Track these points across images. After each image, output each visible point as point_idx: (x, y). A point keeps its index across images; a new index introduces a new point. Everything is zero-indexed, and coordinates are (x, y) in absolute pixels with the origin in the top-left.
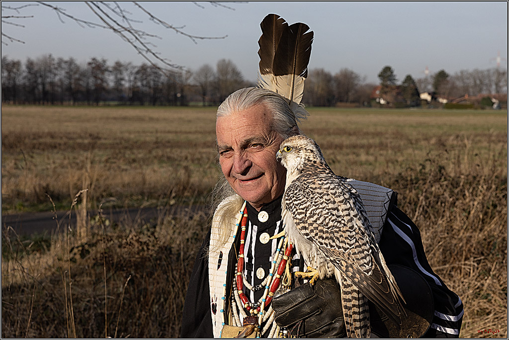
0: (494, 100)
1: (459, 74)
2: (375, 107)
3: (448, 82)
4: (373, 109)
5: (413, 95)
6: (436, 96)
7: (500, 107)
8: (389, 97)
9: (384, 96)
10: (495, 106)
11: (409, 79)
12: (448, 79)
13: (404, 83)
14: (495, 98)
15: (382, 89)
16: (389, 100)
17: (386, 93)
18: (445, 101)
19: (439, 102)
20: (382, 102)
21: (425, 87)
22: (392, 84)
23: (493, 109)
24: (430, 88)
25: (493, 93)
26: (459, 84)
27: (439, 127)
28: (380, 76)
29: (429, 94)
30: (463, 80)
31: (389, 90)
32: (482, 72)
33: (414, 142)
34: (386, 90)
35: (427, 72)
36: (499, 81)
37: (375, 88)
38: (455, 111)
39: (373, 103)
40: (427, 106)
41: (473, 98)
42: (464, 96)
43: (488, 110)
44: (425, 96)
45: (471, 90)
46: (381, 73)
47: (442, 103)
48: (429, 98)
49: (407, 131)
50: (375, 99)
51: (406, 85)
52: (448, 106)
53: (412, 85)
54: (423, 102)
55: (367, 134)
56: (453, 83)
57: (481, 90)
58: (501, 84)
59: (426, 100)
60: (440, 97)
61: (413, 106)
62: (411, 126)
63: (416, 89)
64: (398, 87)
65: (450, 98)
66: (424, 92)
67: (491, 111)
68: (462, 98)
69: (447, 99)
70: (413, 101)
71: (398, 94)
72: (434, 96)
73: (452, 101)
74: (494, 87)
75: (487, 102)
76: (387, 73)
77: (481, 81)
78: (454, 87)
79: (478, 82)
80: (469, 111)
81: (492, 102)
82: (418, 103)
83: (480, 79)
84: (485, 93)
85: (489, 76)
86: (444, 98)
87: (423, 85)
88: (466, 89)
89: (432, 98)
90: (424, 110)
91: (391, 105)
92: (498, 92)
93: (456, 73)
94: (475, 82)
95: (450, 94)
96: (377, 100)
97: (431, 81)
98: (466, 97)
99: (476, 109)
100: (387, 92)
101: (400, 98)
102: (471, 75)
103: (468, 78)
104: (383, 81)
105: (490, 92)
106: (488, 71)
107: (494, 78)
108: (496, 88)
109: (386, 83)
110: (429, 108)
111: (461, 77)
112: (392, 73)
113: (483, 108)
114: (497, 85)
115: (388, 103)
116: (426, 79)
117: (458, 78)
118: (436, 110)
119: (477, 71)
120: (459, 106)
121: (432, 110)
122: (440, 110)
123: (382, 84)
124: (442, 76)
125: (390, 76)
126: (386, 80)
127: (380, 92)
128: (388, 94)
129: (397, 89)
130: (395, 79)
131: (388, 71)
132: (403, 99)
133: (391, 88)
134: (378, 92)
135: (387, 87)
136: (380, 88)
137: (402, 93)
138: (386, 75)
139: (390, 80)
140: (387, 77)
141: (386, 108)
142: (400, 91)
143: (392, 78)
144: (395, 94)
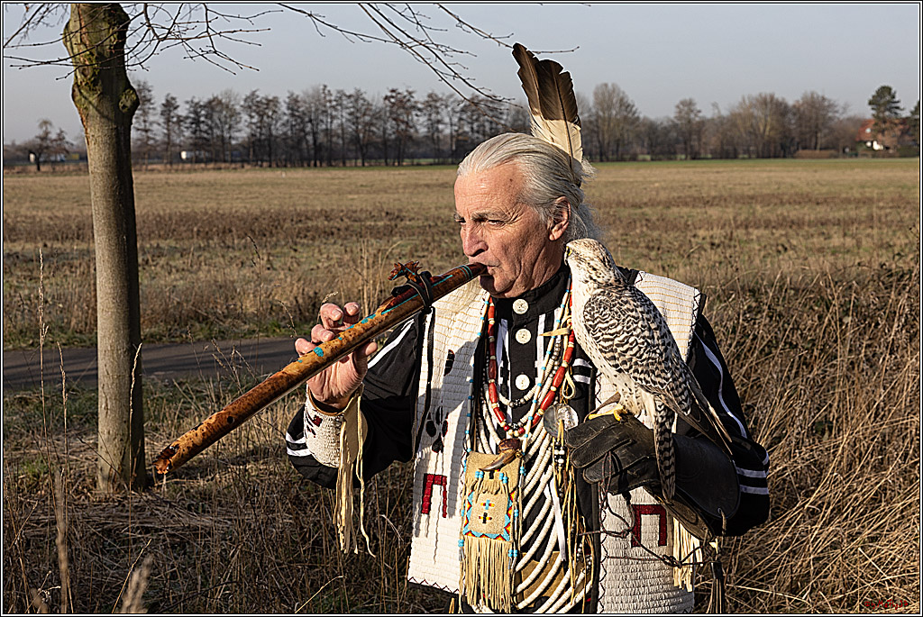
2: (864, 155)
4: (861, 160)
8: (888, 140)
9: (880, 136)
13: (913, 113)
15: (876, 124)
16: (887, 144)
17: (882, 132)
20: (876, 146)
22: (893, 115)
28: (870, 103)
31: (888, 125)
34: (883, 126)
37: (864, 124)
39: (860, 150)
46: (873, 97)
50: (865, 143)
51: (917, 116)
64: (904, 121)
71: (904, 132)
76: (884, 98)
91: (891, 151)
96: (869, 144)
100: (887, 129)
101: (907, 138)
104: (879, 111)
109: (881, 115)
112: (894, 97)
115: (887, 148)
123: (877, 117)
125: (889, 102)
126: (882, 109)
127: (872, 130)
128: (886, 133)
129: (901, 124)
130: (898, 108)
131: (886, 94)
132: (914, 140)
133: (891, 123)
134: (868, 131)
135: (885, 122)
136: (873, 123)
137: (911, 132)
138: (882, 101)
139: (890, 110)
140: (884, 104)
141: (883, 157)
142: (907, 127)
143: (894, 105)
144: (899, 133)
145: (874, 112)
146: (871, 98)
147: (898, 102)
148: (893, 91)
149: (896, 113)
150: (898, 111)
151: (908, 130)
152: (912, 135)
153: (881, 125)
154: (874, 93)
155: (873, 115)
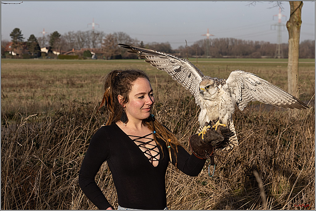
0: (92, 53)
1: (68, 34)
2: (8, 57)
3: (60, 39)
4: (7, 59)
5: (35, 49)
6: (51, 50)
7: (96, 58)
8: (18, 51)
9: (15, 49)
10: (93, 56)
11: (32, 37)
12: (60, 38)
13: (29, 40)
14: (93, 51)
15: (13, 44)
16: (18, 53)
17: (16, 47)
18: (58, 53)
19: (54, 54)
20: (13, 54)
21: (44, 43)
22: (20, 41)
24: (47, 43)
25: (91, 48)
26: (67, 41)
27: (61, 71)
28: (11, 35)
29: (47, 48)
30: (70, 38)
31: (18, 45)
32: (83, 33)
33: (51, 82)
34: (16, 45)
35: (44, 33)
36: (95, 40)
37: (8, 44)
38: (65, 60)
39: (7, 55)
40: (46, 57)
41: (78, 51)
43: (88, 60)
44: (44, 50)
45: (76, 45)
46: (12, 32)
47: (56, 55)
48: (47, 51)
49: (41, 74)
50: (9, 52)
51: (30, 42)
52: (60, 57)
53: (35, 42)
54: (42, 54)
55: (14, 77)
56: (64, 41)
57: (83, 46)
58: (96, 41)
59: (45, 52)
60: (55, 51)
61: (36, 57)
62: (41, 71)
63: (38, 45)
64: (25, 43)
65: (62, 52)
66: (43, 47)
67: (91, 60)
68: (71, 51)
69: (60, 53)
70: (36, 54)
71: (25, 48)
72: (50, 50)
73: (63, 53)
74: (92, 43)
75: (87, 54)
76: (16, 33)
77: (82, 39)
78: (64, 43)
79: (81, 40)
80: (75, 60)
81: (91, 53)
82: (40, 55)
83: (82, 38)
84: (86, 48)
85: (88, 36)
86: (57, 51)
87: (42, 42)
88: (72, 45)
89: (49, 51)
90: (44, 60)
91: (19, 56)
92: (94, 47)
93: (65, 34)
94: (79, 40)
95: (61, 48)
96: (10, 53)
97: (47, 38)
98: (73, 51)
99: (80, 59)
100: (18, 47)
101: (26, 51)
102: (76, 35)
103: (74, 37)
104: (14, 39)
105: (89, 47)
106: (87, 32)
107: (91, 37)
108: (93, 44)
109: (15, 40)
110: (47, 58)
111: (69, 36)
112: (20, 33)
113: (85, 59)
114: (93, 42)
115: (17, 55)
116: (44, 38)
117: (66, 37)
118: (52, 60)
119: (80, 32)
120: (68, 57)
121: (49, 60)
122: (55, 60)
123: (13, 41)
124: (56, 35)
125: (19, 35)
126: (16, 38)
127: (11, 47)
128: (17, 48)
129: (23, 44)
130: (22, 38)
131: (17, 32)
132: (29, 52)
133: (20, 44)
134: (10, 47)
135: (17, 43)
136: (12, 44)
137: (28, 48)
138: (16, 35)
139: (19, 38)
140: (17, 36)
141: (16, 58)
142: (26, 46)
143: (21, 36)
144: (22, 48)
145: (12, 39)
146: (11, 33)
147: (22, 35)
148: (20, 31)
149: (21, 40)
150: (22, 39)
151: (26, 47)
152: (28, 49)
153: (15, 45)
154: (12, 31)
155: (12, 40)
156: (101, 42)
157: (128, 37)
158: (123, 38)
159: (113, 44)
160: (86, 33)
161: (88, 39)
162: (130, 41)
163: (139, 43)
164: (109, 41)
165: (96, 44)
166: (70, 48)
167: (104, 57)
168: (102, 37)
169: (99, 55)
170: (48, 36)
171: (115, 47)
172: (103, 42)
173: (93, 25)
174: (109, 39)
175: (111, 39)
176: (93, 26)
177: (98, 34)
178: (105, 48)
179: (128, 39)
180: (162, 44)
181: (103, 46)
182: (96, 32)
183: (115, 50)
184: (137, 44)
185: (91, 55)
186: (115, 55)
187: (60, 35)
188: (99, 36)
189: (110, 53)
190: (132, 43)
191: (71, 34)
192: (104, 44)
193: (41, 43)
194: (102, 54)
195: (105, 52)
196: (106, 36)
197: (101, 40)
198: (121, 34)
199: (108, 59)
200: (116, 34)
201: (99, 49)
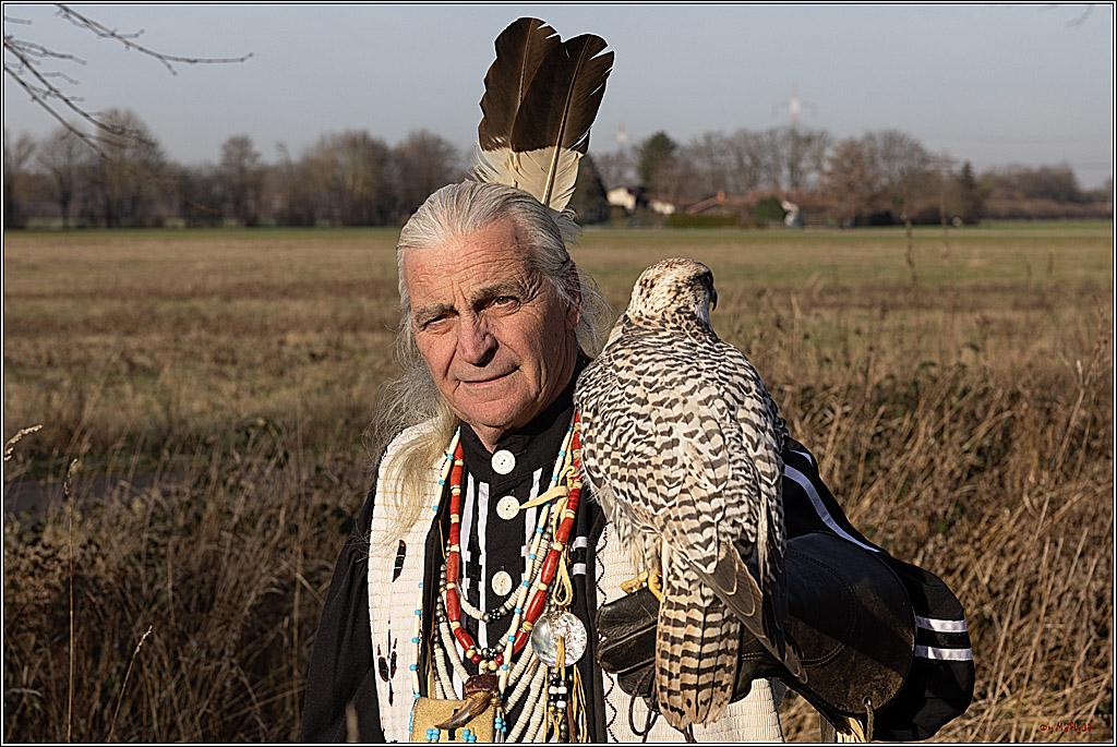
0: (787, 206)
1: (702, 142)
3: (674, 160)
5: (589, 194)
6: (646, 196)
7: (801, 222)
10: (790, 219)
12: (676, 153)
14: (790, 200)
18: (668, 209)
19: (653, 211)
21: (620, 174)
23: (785, 227)
24: (632, 175)
25: (785, 187)
26: (701, 165)
29: (630, 192)
30: (710, 156)
32: (756, 137)
35: (622, 137)
36: (799, 159)
38: (693, 232)
40: (626, 222)
41: (737, 201)
42: (714, 196)
43: (773, 230)
44: (619, 197)
45: (730, 180)
47: (661, 214)
48: (629, 201)
52: (676, 221)
53: (586, 170)
54: (614, 213)
56: (688, 165)
57: (753, 182)
58: (803, 165)
59: (623, 207)
60: (657, 199)
61: (591, 223)
63: (598, 181)
65: (682, 202)
66: (618, 187)
67: (782, 232)
68: (711, 202)
69: (674, 203)
70: (591, 210)
72: (642, 195)
73: (685, 207)
74: (786, 172)
75: (771, 210)
77: (753, 157)
78: (689, 174)
79: (748, 161)
80: (726, 232)
81: (782, 209)
82: (603, 214)
83: (752, 154)
84: (764, 188)
85: (773, 147)
86: (665, 201)
87: (613, 171)
88: (719, 179)
89: (637, 202)
90: (620, 230)
92: (795, 184)
93: (695, 140)
94: (740, 160)
95: (680, 191)
97: (633, 158)
98: (721, 198)
99: (744, 226)
102: (730, 143)
103: (723, 152)
105: (776, 183)
106: (772, 133)
107: (786, 151)
108: (792, 176)
110: (631, 226)
111: (707, 148)
113: (761, 226)
114: (793, 167)
116: (621, 155)
117: (698, 151)
118: (647, 232)
119: (744, 135)
120: (703, 222)
121: (638, 232)
122: (658, 231)
124: (660, 146)
156: (819, 168)
157: (916, 148)
158: (897, 150)
159: (863, 172)
160: (766, 139)
161: (776, 157)
162: (925, 160)
163: (957, 169)
164: (847, 164)
165: (802, 173)
166: (709, 188)
167: (831, 221)
168: (821, 149)
169: (812, 212)
170: (634, 148)
171: (869, 185)
172: (827, 167)
173: (795, 107)
174: (846, 155)
175: (853, 155)
176: (796, 112)
177: (809, 140)
178: (834, 189)
179: (917, 155)
180: (1045, 170)
181: (826, 180)
182: (803, 133)
183: (867, 193)
184: (950, 172)
185: (782, 213)
186: (867, 211)
187: (673, 146)
188: (815, 145)
189: (849, 206)
190: (930, 168)
191: (714, 140)
192: (829, 174)
193: (608, 172)
194: (822, 209)
195: (834, 203)
196: (838, 145)
197: (818, 159)
198: (893, 139)
199: (841, 226)
200: (870, 137)
201: (813, 194)
